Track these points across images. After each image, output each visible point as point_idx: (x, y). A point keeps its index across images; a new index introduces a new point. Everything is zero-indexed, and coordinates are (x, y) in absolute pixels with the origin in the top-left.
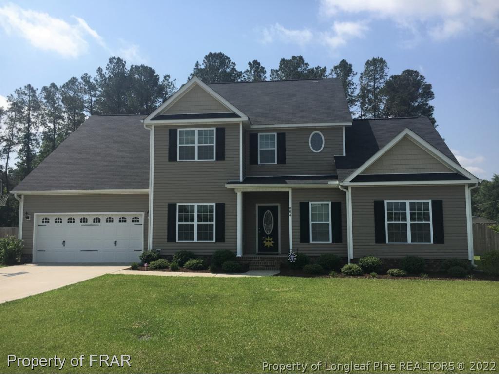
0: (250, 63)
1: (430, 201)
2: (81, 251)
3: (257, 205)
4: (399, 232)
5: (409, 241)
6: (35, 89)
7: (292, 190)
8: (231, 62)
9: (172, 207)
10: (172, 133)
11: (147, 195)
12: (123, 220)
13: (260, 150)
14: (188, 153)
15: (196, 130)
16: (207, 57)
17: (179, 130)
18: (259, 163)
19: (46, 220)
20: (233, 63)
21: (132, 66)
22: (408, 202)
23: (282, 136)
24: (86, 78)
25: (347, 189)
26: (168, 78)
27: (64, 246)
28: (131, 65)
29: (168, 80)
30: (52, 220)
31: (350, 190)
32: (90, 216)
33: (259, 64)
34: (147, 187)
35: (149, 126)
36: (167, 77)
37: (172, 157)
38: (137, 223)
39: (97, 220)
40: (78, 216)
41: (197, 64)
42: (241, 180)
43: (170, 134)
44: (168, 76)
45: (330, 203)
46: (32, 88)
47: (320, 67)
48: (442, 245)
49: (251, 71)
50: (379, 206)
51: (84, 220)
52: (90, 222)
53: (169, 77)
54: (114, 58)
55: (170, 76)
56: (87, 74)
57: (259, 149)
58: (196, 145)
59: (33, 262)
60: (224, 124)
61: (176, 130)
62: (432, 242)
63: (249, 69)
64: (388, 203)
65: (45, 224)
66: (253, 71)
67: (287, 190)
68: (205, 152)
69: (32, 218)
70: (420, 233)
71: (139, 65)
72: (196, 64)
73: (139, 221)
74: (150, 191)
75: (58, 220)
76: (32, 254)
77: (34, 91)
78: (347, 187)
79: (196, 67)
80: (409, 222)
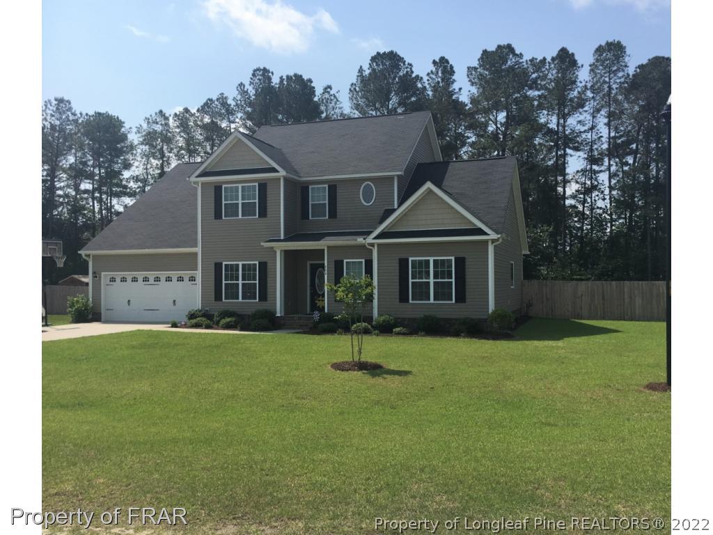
0: (434, 62)
1: (453, 258)
2: (145, 310)
3: (309, 263)
4: (422, 291)
5: (432, 300)
6: (167, 115)
7: (328, 247)
8: (406, 63)
9: (218, 266)
10: (218, 189)
11: (196, 254)
12: (180, 279)
13: (312, 204)
14: (232, 210)
15: (240, 186)
16: (373, 59)
17: (224, 186)
18: (310, 218)
19: (113, 280)
20: (409, 64)
21: (281, 78)
22: (431, 259)
23: (333, 188)
24: (223, 100)
25: (373, 246)
26: (329, 90)
27: (129, 305)
28: (280, 76)
29: (329, 92)
30: (118, 280)
31: (376, 247)
32: (152, 275)
33: (447, 62)
34: (195, 245)
35: (196, 183)
36: (328, 88)
37: (218, 216)
38: (193, 282)
39: (157, 279)
40: (140, 275)
41: (361, 70)
42: (282, 238)
43: (215, 189)
44: (330, 87)
45: (363, 260)
46: (164, 115)
47: (536, 59)
48: (463, 304)
49: (437, 73)
50: (403, 263)
51: (146, 279)
52: (152, 281)
53: (331, 89)
54: (258, 69)
55: (333, 87)
56: (223, 94)
57: (310, 203)
58: (240, 202)
59: (102, 320)
60: (264, 179)
61: (221, 186)
62: (454, 301)
63: (434, 70)
64: (412, 261)
65: (112, 283)
66: (440, 72)
67: (323, 248)
68: (248, 209)
69: (100, 277)
70: (442, 292)
71: (292, 74)
72: (359, 71)
73: (195, 280)
74: (198, 250)
75: (124, 280)
76: (100, 314)
77: (166, 119)
78: (372, 245)
79: (359, 74)
80: (432, 280)
